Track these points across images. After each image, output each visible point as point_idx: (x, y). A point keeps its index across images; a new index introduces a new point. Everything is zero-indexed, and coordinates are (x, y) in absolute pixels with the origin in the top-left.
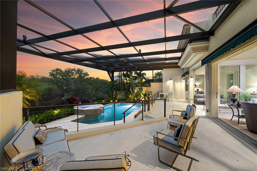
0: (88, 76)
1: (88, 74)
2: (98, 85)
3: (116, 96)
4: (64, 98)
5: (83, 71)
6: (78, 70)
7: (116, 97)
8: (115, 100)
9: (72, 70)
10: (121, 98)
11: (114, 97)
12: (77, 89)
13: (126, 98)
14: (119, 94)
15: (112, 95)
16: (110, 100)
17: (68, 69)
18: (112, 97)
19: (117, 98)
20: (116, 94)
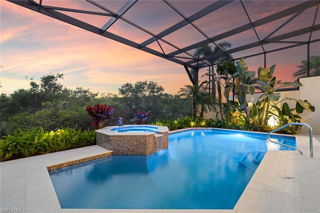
0: (163, 91)
1: (163, 88)
2: (177, 105)
3: (202, 113)
4: (133, 119)
5: (156, 85)
6: (150, 84)
7: (202, 115)
8: (200, 121)
9: (143, 84)
10: (214, 118)
11: (198, 115)
12: (148, 108)
13: (225, 119)
14: (210, 110)
15: (195, 112)
16: (190, 121)
17: (138, 83)
18: (195, 116)
19: (205, 118)
20: (203, 110)
